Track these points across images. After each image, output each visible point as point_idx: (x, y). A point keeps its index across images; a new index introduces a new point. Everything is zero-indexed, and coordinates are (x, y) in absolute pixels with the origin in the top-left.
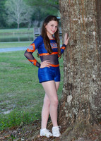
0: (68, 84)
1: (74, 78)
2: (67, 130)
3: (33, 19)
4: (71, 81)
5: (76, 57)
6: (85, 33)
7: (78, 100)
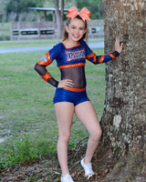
0: (114, 98)
1: (124, 90)
2: (117, 165)
3: (9, 11)
4: (119, 94)
5: (127, 59)
6: (141, 25)
7: (131, 123)
